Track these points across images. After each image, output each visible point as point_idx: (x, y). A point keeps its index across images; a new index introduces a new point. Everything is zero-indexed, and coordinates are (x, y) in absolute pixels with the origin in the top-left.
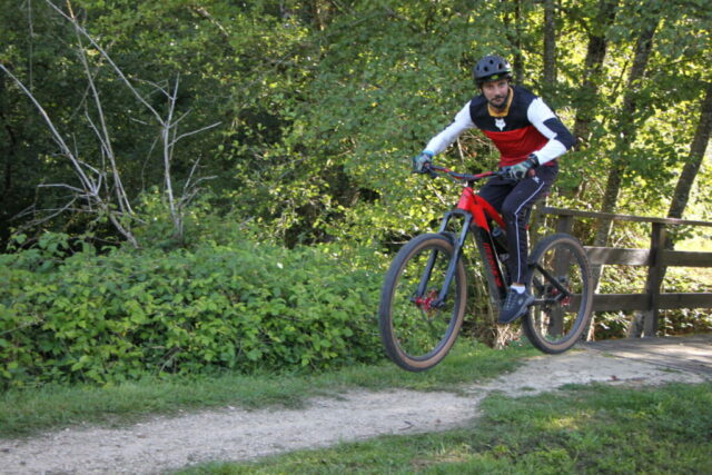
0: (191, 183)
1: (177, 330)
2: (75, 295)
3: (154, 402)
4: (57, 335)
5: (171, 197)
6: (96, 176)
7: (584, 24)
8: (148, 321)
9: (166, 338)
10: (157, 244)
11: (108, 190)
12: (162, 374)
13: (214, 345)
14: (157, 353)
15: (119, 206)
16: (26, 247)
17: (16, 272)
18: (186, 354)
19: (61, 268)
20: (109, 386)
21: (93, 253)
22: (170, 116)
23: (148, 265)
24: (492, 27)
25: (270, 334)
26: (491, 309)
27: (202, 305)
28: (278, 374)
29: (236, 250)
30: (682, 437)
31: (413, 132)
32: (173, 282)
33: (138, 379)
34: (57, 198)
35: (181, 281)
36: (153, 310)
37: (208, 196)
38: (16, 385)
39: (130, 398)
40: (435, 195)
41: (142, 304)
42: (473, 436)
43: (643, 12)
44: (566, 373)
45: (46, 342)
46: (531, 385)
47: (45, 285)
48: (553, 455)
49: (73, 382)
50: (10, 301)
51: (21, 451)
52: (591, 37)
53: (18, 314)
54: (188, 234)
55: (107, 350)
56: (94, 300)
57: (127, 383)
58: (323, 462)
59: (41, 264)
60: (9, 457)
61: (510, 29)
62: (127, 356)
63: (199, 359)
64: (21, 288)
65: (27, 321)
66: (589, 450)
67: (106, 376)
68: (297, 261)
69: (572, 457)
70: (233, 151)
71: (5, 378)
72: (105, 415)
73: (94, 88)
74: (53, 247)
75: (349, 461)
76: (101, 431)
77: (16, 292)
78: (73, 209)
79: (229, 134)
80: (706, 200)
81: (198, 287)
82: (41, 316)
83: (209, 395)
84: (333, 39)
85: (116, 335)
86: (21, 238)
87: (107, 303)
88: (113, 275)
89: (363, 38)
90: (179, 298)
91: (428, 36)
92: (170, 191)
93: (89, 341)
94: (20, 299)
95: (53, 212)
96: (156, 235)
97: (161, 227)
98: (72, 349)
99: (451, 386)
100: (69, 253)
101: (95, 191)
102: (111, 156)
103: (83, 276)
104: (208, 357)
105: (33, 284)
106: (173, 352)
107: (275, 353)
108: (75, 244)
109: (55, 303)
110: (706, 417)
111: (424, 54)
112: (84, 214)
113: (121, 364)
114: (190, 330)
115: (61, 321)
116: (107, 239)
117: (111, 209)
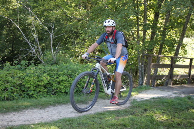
0: (57, 48)
1: (55, 85)
2: (30, 76)
3: (50, 103)
4: (26, 86)
5: (53, 52)
6: (34, 47)
7: (153, 9)
8: (48, 82)
9: (52, 87)
10: (49, 63)
11: (37, 51)
12: (52, 96)
13: (64, 88)
14: (50, 90)
15: (40, 54)
16: (18, 64)
17: (15, 70)
18: (57, 90)
19: (26, 69)
20: (39, 99)
21: (34, 66)
22: (52, 32)
23: (48, 69)
24: (131, 10)
25: (78, 85)
27: (61, 78)
28: (80, 95)
29: (69, 65)
30: (181, 110)
32: (54, 73)
33: (46, 97)
34: (24, 52)
35: (56, 73)
36: (49, 80)
38: (16, 98)
39: (44, 101)
41: (47, 78)
42: (130, 111)
43: (169, 6)
45: (23, 88)
46: (143, 98)
47: (22, 74)
49: (30, 98)
50: (14, 77)
51: (18, 115)
52: (155, 12)
53: (16, 81)
54: (57, 61)
55: (38, 90)
56: (35, 77)
57: (43, 98)
58: (93, 118)
59: (21, 68)
60: (15, 116)
62: (43, 91)
63: (61, 92)
64: (17, 74)
65: (18, 83)
67: (38, 96)
68: (84, 67)
70: (68, 40)
71: (13, 97)
72: (38, 106)
74: (24, 64)
77: (15, 75)
78: (29, 55)
79: (67, 36)
80: (183, 52)
81: (60, 74)
82: (22, 81)
83: (64, 101)
85: (40, 86)
86: (16, 62)
87: (38, 78)
88: (39, 71)
89: (99, 12)
90: (55, 77)
91: (115, 12)
92: (52, 50)
93: (33, 87)
94: (17, 77)
96: (49, 61)
98: (29, 89)
100: (28, 66)
101: (34, 51)
103: (32, 71)
104: (63, 91)
105: (19, 73)
106: (54, 90)
107: (79, 90)
108: (30, 63)
109: (25, 78)
110: (186, 105)
111: (115, 16)
112: (31, 56)
113: (42, 93)
114: (58, 85)
115: (27, 82)
116: (37, 62)
117: (38, 55)
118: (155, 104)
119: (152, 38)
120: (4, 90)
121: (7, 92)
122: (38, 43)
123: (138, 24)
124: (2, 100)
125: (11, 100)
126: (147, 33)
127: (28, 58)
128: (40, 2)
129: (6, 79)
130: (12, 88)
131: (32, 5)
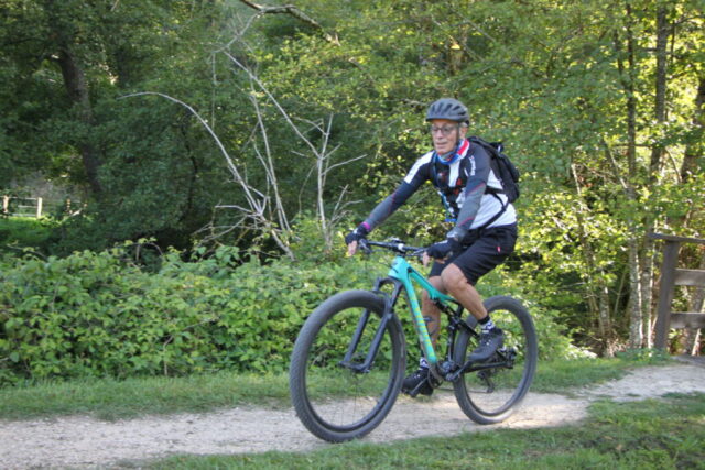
0: (342, 204)
1: (326, 331)
2: (244, 299)
4: (230, 331)
5: (323, 217)
6: (261, 199)
9: (317, 337)
10: (310, 257)
11: (271, 212)
12: (313, 367)
15: (278, 223)
16: (206, 257)
17: (198, 278)
18: (333, 351)
19: (233, 275)
20: (270, 376)
21: (259, 264)
22: (324, 150)
23: (303, 275)
24: (607, 74)
26: (601, 323)
31: (534, 166)
32: (324, 291)
34: (229, 217)
35: (330, 289)
36: (307, 313)
37: (353, 218)
38: (197, 370)
40: (552, 221)
41: (298, 308)
42: (581, 434)
44: (669, 383)
45: (220, 336)
46: (635, 391)
47: (220, 289)
48: (655, 454)
49: (241, 371)
50: (193, 301)
51: (202, 423)
52: (701, 80)
53: (200, 313)
55: (269, 345)
56: (259, 303)
58: (448, 448)
59: (217, 272)
61: (624, 75)
62: (285, 350)
64: (202, 291)
65: (207, 318)
66: (688, 452)
67: (267, 366)
69: (672, 456)
70: (376, 180)
71: (188, 364)
72: (266, 399)
73: (262, 126)
74: (227, 258)
75: (470, 448)
76: (264, 412)
77: (198, 294)
78: (242, 227)
79: (374, 165)
82: (217, 314)
84: (464, 83)
85: (277, 333)
86: (202, 250)
87: (270, 306)
88: (274, 282)
89: (490, 82)
91: (549, 81)
92: (322, 213)
93: (254, 337)
94: (201, 300)
95: (226, 229)
96: (309, 250)
97: (313, 244)
98: (241, 343)
99: (562, 389)
100: (239, 263)
101: (261, 212)
102: (274, 182)
103: (251, 283)
106: (322, 350)
108: (245, 256)
109: (228, 305)
112: (251, 231)
113: (280, 357)
114: (337, 331)
115: (232, 319)
116: (270, 253)
117: (272, 227)
118: (680, 418)
119: (684, 175)
120: (162, 340)
121: (171, 346)
122: (276, 188)
123: (631, 124)
124: (152, 372)
125: (180, 375)
126: (666, 156)
127: (241, 237)
128: (287, 49)
129: (167, 305)
130: (187, 334)
131: (259, 59)
